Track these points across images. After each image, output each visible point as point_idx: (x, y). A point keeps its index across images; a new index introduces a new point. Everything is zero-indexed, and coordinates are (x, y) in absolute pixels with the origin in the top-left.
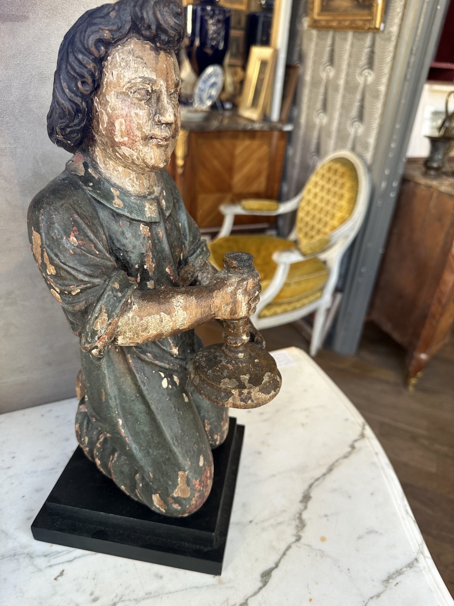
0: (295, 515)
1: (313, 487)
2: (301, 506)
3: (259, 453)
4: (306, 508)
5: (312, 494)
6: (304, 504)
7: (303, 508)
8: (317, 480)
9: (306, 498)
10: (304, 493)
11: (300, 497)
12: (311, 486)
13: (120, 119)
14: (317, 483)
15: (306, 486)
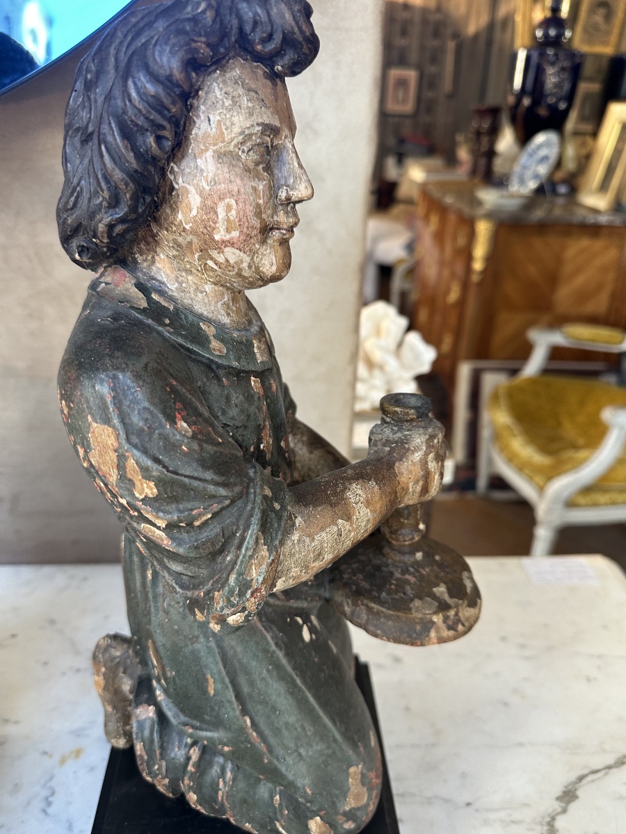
0: (543, 818)
1: (584, 781)
2: (557, 806)
3: (506, 704)
4: (564, 811)
5: (579, 793)
6: (563, 805)
7: (559, 810)
8: (595, 772)
9: (568, 796)
10: (566, 787)
11: (558, 791)
12: (581, 778)
13: (227, 200)
14: (591, 777)
15: (572, 777)
